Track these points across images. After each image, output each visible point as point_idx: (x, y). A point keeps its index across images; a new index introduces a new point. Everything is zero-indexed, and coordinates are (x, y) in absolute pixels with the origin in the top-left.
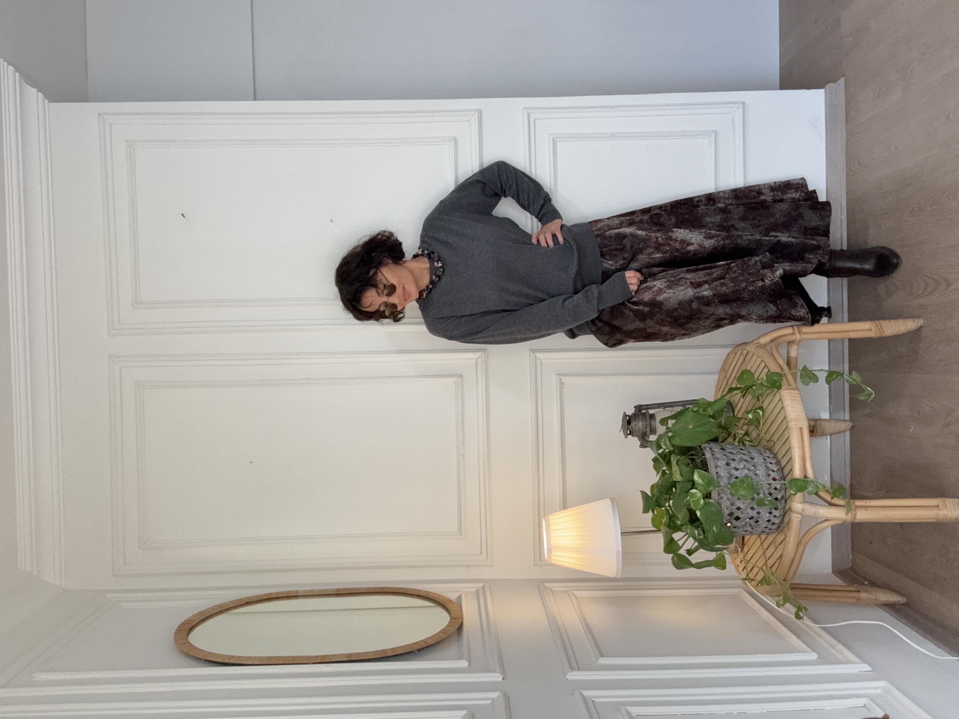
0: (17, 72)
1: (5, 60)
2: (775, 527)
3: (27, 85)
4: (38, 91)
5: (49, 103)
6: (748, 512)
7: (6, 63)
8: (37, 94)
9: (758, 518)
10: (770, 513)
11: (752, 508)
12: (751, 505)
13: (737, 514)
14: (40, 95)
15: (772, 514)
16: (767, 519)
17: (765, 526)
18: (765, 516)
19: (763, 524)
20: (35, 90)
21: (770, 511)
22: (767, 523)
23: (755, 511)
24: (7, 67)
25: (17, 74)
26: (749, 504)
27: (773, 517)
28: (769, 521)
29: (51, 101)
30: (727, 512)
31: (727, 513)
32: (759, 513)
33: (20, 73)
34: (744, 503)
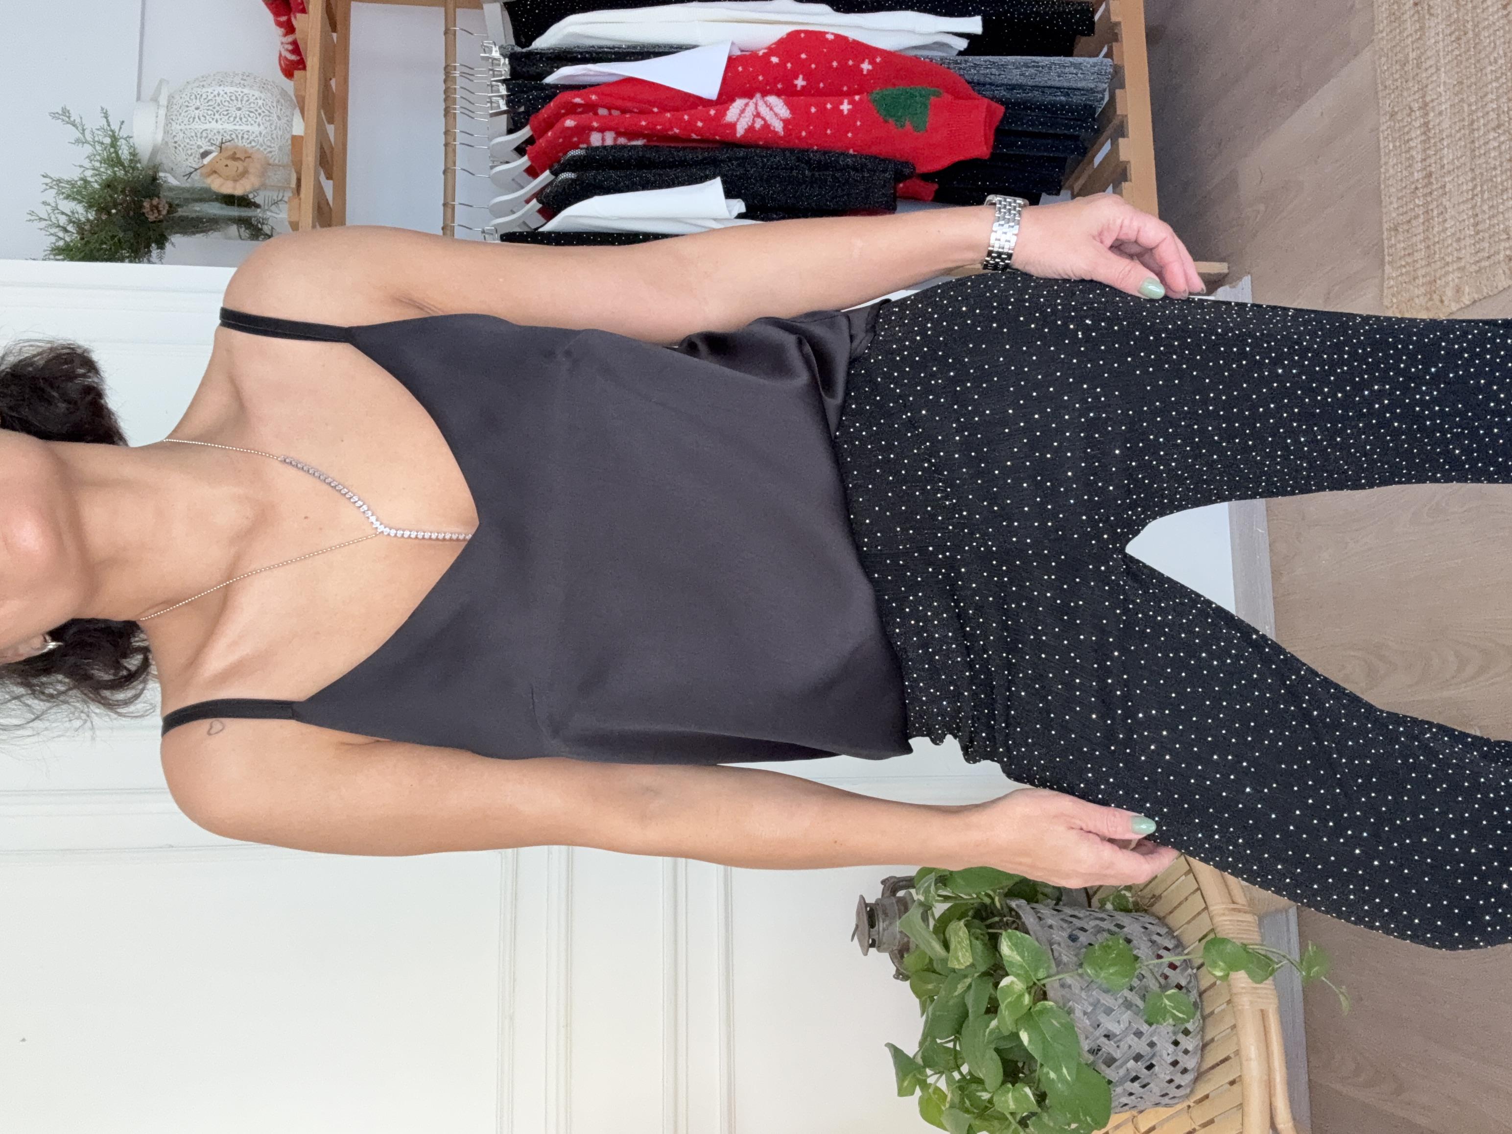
2: (1189, 1077)
6: (1130, 1042)
9: (1154, 1055)
10: (1176, 1043)
11: (1139, 1034)
12: (1135, 1026)
13: (1108, 1047)
15: (1179, 1047)
16: (1170, 1060)
17: (1168, 1078)
18: (1166, 1052)
19: (1163, 1071)
21: (1174, 1038)
22: (1172, 1068)
23: (1145, 1040)
26: (1130, 1022)
27: (1181, 1054)
28: (1175, 1063)
30: (1086, 1046)
31: (1086, 1048)
32: (1152, 1045)
34: (1119, 1022)
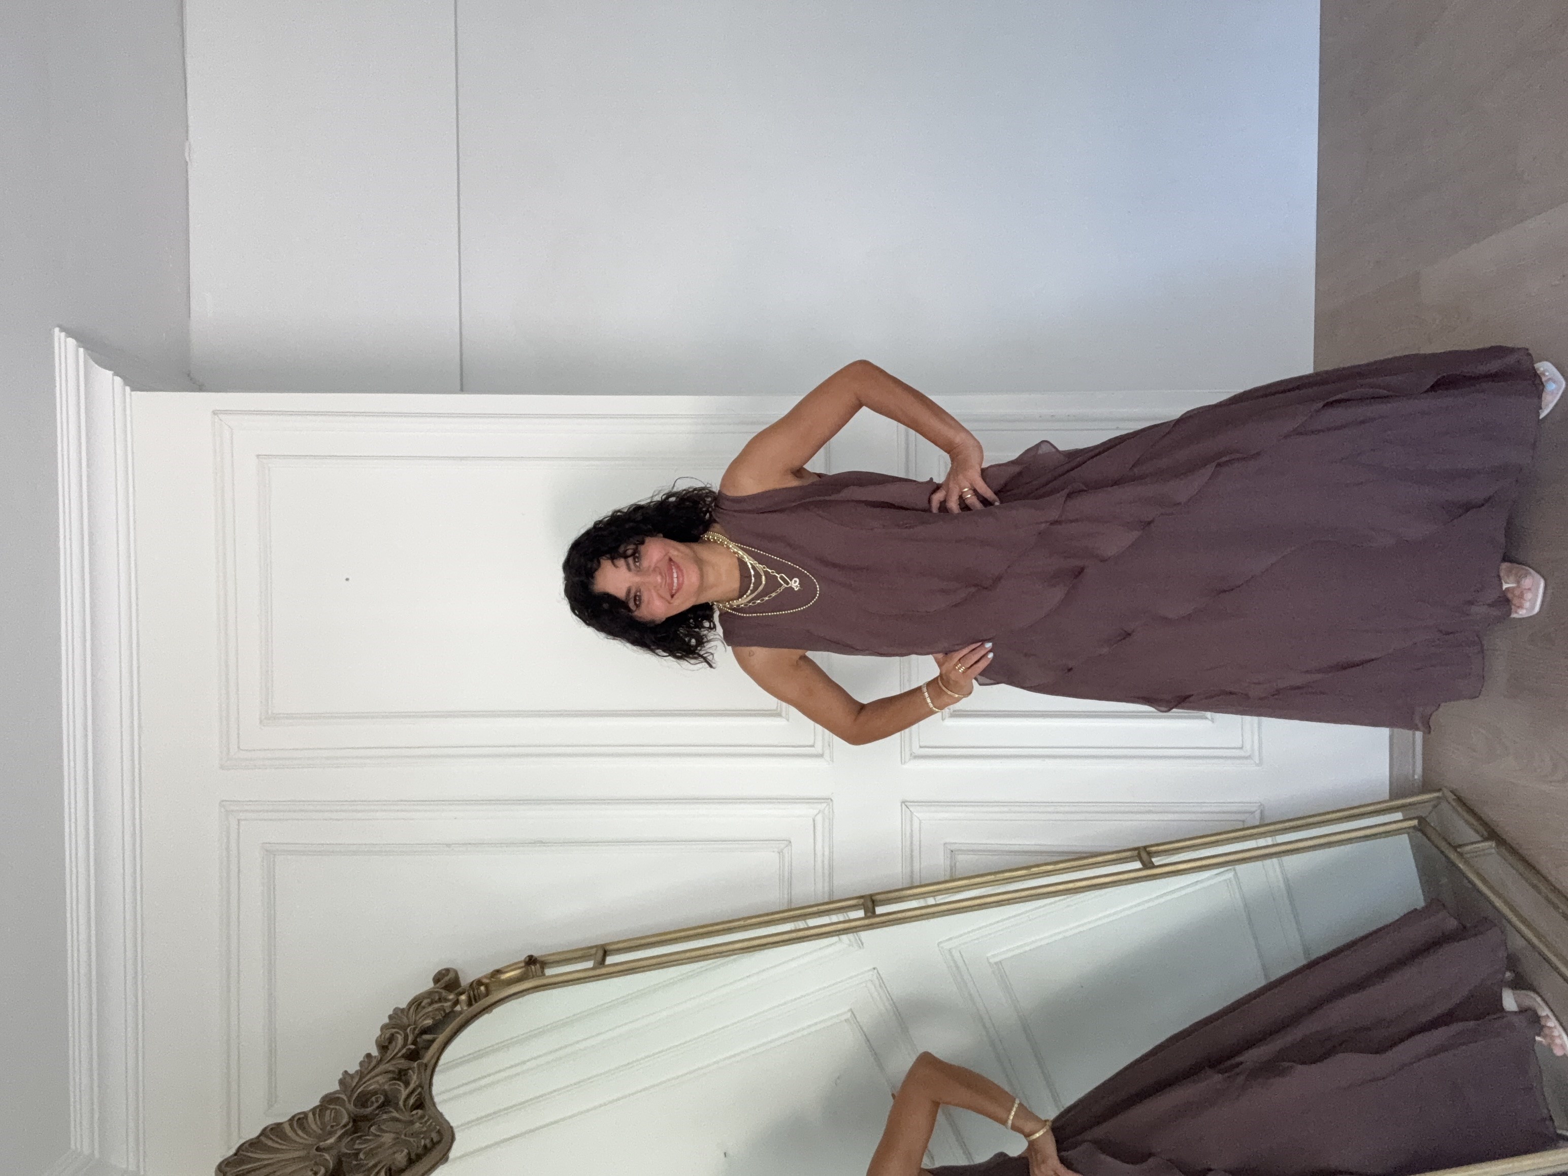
0: (80, 347)
1: (62, 329)
3: (96, 366)
4: (116, 374)
5: (133, 393)
7: (63, 334)
8: (113, 380)
14: (118, 379)
20: (110, 373)
24: (65, 341)
25: (81, 350)
29: (134, 389)
33: (86, 348)
